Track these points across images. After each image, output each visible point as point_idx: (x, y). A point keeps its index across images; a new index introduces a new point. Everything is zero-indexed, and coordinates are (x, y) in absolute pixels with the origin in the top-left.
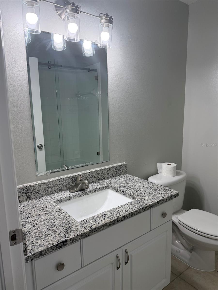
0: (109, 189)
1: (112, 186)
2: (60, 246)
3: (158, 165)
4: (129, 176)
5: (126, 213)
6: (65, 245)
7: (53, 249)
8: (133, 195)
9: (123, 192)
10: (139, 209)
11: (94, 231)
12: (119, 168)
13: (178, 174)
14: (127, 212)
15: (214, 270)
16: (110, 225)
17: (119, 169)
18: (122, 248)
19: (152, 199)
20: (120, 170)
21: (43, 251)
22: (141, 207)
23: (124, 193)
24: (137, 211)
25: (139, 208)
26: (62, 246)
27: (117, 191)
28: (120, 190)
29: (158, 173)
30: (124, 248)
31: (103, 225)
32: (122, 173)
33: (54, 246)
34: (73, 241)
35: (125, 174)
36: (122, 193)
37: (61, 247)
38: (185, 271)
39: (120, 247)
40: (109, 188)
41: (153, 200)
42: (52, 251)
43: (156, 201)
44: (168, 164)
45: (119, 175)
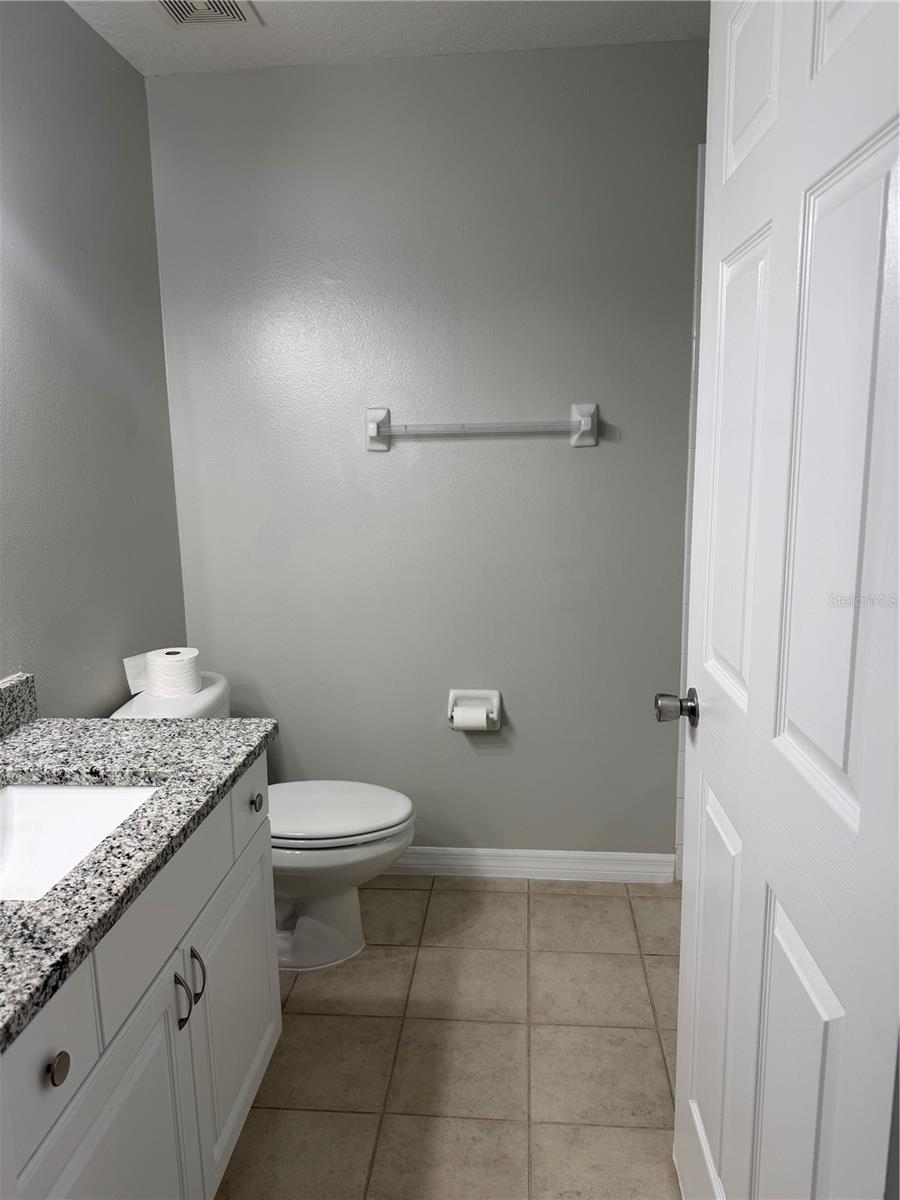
0: (9, 788)
1: (25, 769)
2: (54, 984)
3: (128, 662)
4: (57, 722)
5: (184, 819)
6: (65, 978)
7: (37, 1004)
8: (143, 769)
9: (94, 773)
10: (210, 794)
11: (125, 901)
12: (9, 700)
13: (204, 683)
14: (183, 816)
15: (363, 947)
16: (158, 868)
17: (10, 704)
18: (180, 947)
19: (222, 760)
20: (14, 705)
21: (14, 1021)
22: (212, 789)
23: (98, 778)
24: (208, 801)
25: (207, 793)
26: (57, 982)
27: (62, 779)
28: (77, 772)
29: (133, 694)
30: (186, 947)
31: (143, 873)
32: (22, 719)
33: (37, 989)
34: (83, 952)
35: (32, 718)
36: (87, 780)
37: (55, 989)
38: (292, 988)
39: (176, 948)
40: (8, 783)
41: (226, 761)
42: (36, 1012)
43: (240, 759)
44: (167, 654)
45: (11, 730)
